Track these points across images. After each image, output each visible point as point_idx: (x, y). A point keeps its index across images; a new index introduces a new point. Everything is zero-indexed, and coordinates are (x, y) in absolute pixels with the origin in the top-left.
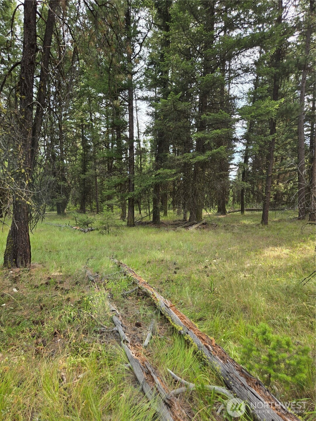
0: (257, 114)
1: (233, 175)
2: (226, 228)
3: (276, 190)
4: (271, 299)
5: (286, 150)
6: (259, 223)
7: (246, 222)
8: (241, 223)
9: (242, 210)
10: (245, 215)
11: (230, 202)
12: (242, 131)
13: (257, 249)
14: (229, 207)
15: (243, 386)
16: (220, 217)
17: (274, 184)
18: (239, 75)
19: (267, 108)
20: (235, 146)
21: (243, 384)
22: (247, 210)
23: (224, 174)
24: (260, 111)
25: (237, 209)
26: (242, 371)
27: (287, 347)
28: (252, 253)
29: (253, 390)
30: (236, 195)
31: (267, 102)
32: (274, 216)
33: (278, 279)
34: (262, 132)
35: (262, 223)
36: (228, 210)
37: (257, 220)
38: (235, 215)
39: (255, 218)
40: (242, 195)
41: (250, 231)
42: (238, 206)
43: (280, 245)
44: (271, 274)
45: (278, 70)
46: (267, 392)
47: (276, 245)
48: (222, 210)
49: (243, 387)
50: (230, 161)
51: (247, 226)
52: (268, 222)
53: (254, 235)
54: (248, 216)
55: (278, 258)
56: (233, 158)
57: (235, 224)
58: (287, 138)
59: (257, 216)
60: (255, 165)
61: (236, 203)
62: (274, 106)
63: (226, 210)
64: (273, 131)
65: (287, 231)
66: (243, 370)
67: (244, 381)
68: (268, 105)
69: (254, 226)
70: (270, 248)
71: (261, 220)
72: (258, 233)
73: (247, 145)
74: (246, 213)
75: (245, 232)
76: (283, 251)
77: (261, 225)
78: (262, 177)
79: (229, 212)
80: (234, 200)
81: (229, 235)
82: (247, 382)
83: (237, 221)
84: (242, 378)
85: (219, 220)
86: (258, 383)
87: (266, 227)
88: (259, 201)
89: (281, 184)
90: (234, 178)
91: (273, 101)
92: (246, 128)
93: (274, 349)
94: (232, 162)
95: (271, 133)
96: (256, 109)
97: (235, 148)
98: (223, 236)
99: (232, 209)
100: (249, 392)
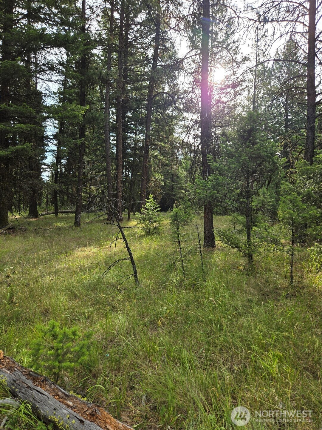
0: (64, 116)
1: (46, 176)
2: (37, 232)
3: (89, 193)
4: (74, 296)
5: (96, 156)
6: (73, 224)
7: (60, 225)
8: (54, 225)
9: (56, 213)
10: (58, 218)
11: (43, 205)
12: (54, 130)
13: (66, 251)
14: (43, 210)
15: (28, 388)
16: (32, 220)
17: (88, 187)
18: (44, 71)
19: (74, 112)
20: (47, 145)
21: (29, 386)
22: (62, 212)
23: (32, 174)
24: (67, 113)
25: (51, 212)
26: (30, 375)
27: (73, 337)
28: (62, 256)
29: (39, 388)
30: (49, 196)
31: (73, 106)
32: (86, 218)
33: (83, 277)
34: (72, 135)
35: (75, 224)
36: (40, 213)
37: (71, 223)
38: (49, 218)
39: (70, 220)
40: (56, 197)
41: (62, 234)
42: (52, 209)
43: (90, 245)
44: (76, 274)
45: (83, 77)
46: (53, 385)
47: (86, 246)
48: (34, 213)
49: (29, 390)
50: (42, 160)
51: (60, 229)
52: (81, 223)
53: (66, 237)
54: (62, 218)
55: (87, 257)
56: (46, 158)
57: (48, 228)
58: (97, 144)
59: (71, 218)
60: (68, 167)
61: (50, 205)
62: (80, 111)
63: (38, 213)
64: (82, 135)
65: (97, 232)
66: (31, 373)
67: (30, 383)
68: (75, 109)
69: (67, 228)
70: (81, 248)
71: (74, 223)
72: (70, 235)
73: (59, 145)
74: (60, 215)
75: (58, 234)
76: (91, 250)
77: (74, 227)
78: (74, 179)
79: (42, 215)
80: (47, 201)
81: (39, 239)
82: (33, 383)
83: (51, 224)
84: (28, 381)
85: (29, 224)
86: (45, 380)
87: (79, 228)
88: (73, 203)
89: (93, 188)
90: (47, 179)
91: (79, 106)
92: (57, 128)
93: (61, 342)
94: (44, 161)
95: (80, 138)
96: (63, 111)
97: (47, 148)
98: (33, 240)
99: (46, 211)
100: (34, 392)
